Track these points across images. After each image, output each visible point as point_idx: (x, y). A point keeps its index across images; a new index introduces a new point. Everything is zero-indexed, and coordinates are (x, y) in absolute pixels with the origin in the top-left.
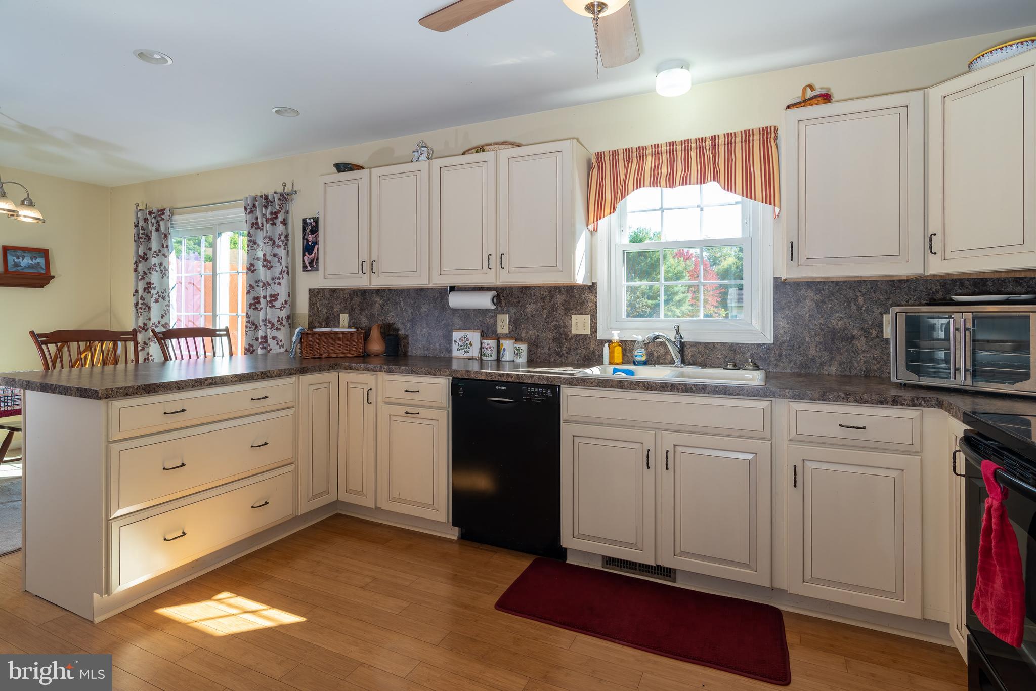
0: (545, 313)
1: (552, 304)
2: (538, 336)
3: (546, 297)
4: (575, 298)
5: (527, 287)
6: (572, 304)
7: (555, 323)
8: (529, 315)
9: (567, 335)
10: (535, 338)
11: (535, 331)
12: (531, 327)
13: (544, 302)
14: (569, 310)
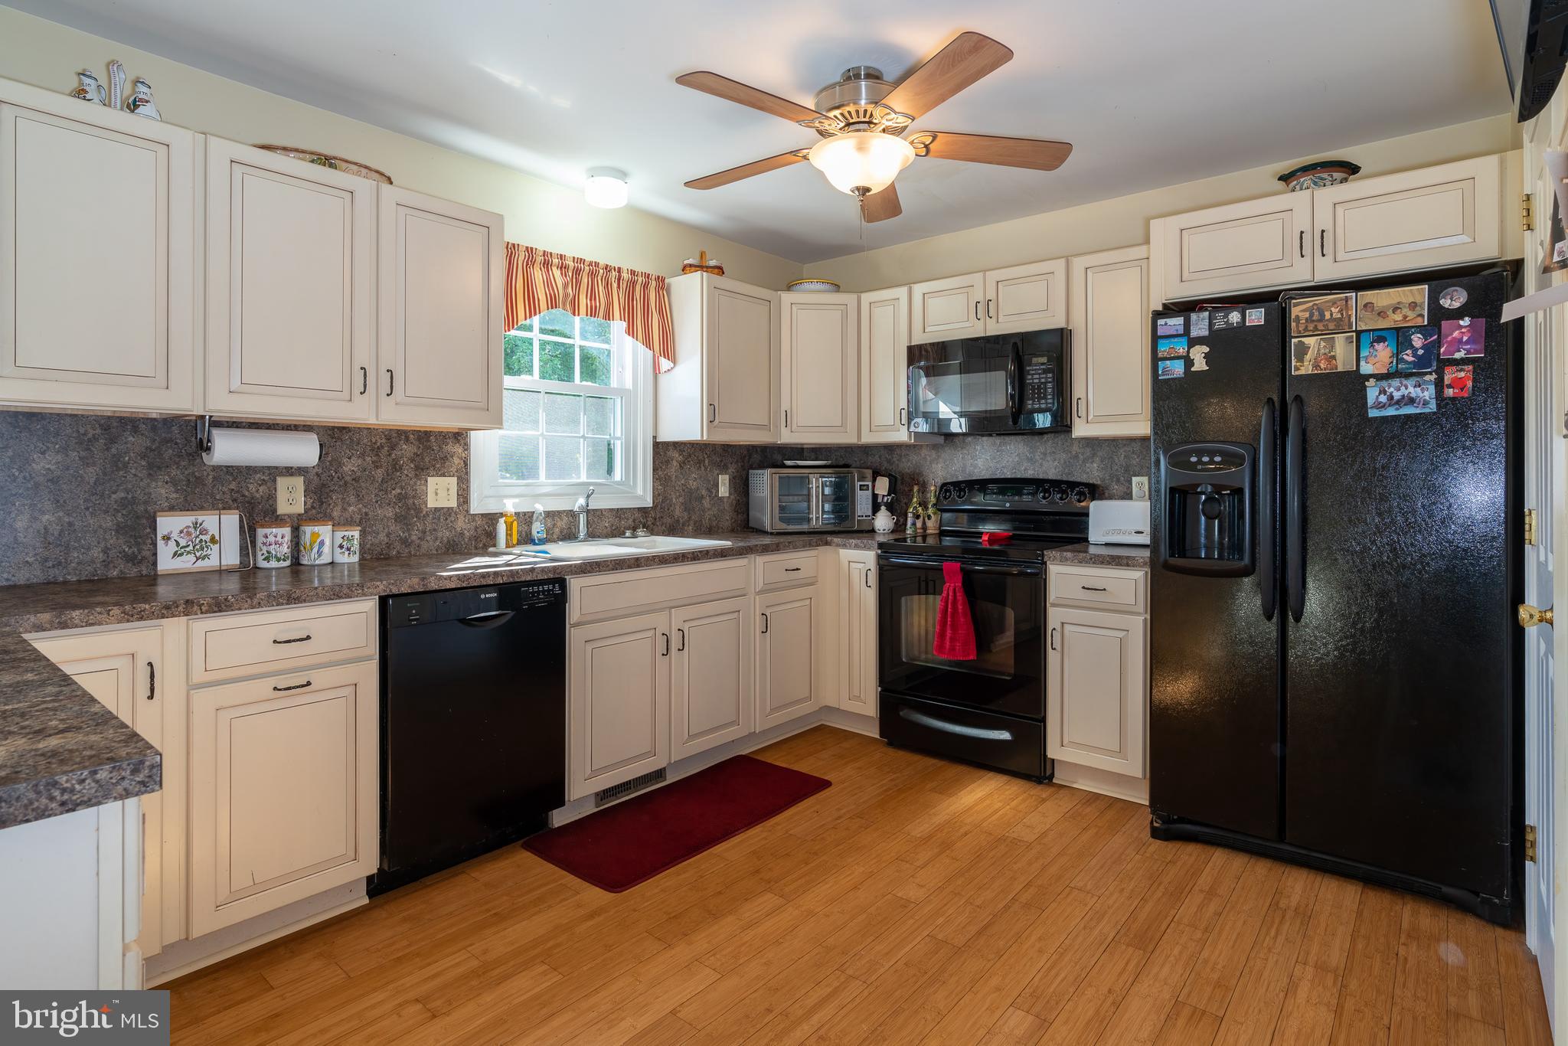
0: (379, 474)
1: (393, 460)
2: (366, 514)
3: (382, 446)
4: (433, 450)
5: (344, 428)
6: (427, 459)
7: (399, 491)
8: (348, 478)
9: (418, 510)
10: (361, 519)
11: (361, 506)
12: (352, 499)
13: (377, 455)
14: (422, 469)
